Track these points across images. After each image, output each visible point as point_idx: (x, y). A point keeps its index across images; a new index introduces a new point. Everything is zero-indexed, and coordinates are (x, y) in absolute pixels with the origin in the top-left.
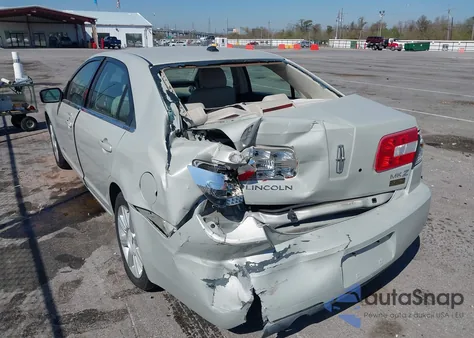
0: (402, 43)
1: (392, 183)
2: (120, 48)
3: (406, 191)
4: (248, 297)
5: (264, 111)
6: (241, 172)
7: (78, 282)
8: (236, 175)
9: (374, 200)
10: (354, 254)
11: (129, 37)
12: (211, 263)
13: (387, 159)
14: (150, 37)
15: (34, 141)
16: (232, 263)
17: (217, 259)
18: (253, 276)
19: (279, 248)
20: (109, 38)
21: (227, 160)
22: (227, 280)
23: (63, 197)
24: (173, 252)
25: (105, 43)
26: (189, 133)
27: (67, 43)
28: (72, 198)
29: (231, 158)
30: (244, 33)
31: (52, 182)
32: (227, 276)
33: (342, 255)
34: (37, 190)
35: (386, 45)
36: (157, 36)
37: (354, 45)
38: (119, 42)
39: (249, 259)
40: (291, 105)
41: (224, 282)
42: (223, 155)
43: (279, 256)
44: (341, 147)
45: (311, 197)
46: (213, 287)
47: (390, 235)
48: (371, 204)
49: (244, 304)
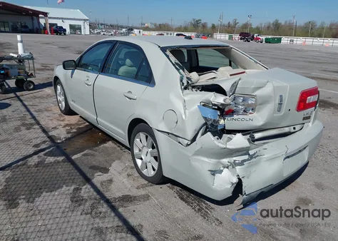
0: (263, 38)
1: (304, 119)
2: (65, 34)
3: (310, 124)
4: (235, 180)
5: (231, 75)
6: (226, 109)
7: (111, 181)
8: (224, 111)
9: (294, 128)
10: (288, 157)
11: (72, 27)
12: (213, 161)
13: (302, 104)
14: (87, 27)
15: (35, 97)
16: (225, 161)
17: (217, 158)
18: (238, 168)
19: (251, 152)
20: (57, 27)
21: (222, 102)
22: (222, 171)
23: (74, 132)
24: (190, 155)
25: (54, 30)
26: (190, 87)
27: (27, 29)
28: (82, 133)
29: (224, 100)
30: (153, 26)
31: (63, 123)
32: (222, 169)
33: (284, 156)
34: (55, 128)
35: (253, 38)
36: (92, 27)
37: (231, 38)
38: (65, 30)
39: (234, 158)
40: (244, 72)
41: (221, 172)
42: (219, 99)
43: (251, 157)
44: (281, 96)
45: (262, 125)
46: (214, 175)
47: (305, 148)
48: (293, 130)
49: (233, 184)
